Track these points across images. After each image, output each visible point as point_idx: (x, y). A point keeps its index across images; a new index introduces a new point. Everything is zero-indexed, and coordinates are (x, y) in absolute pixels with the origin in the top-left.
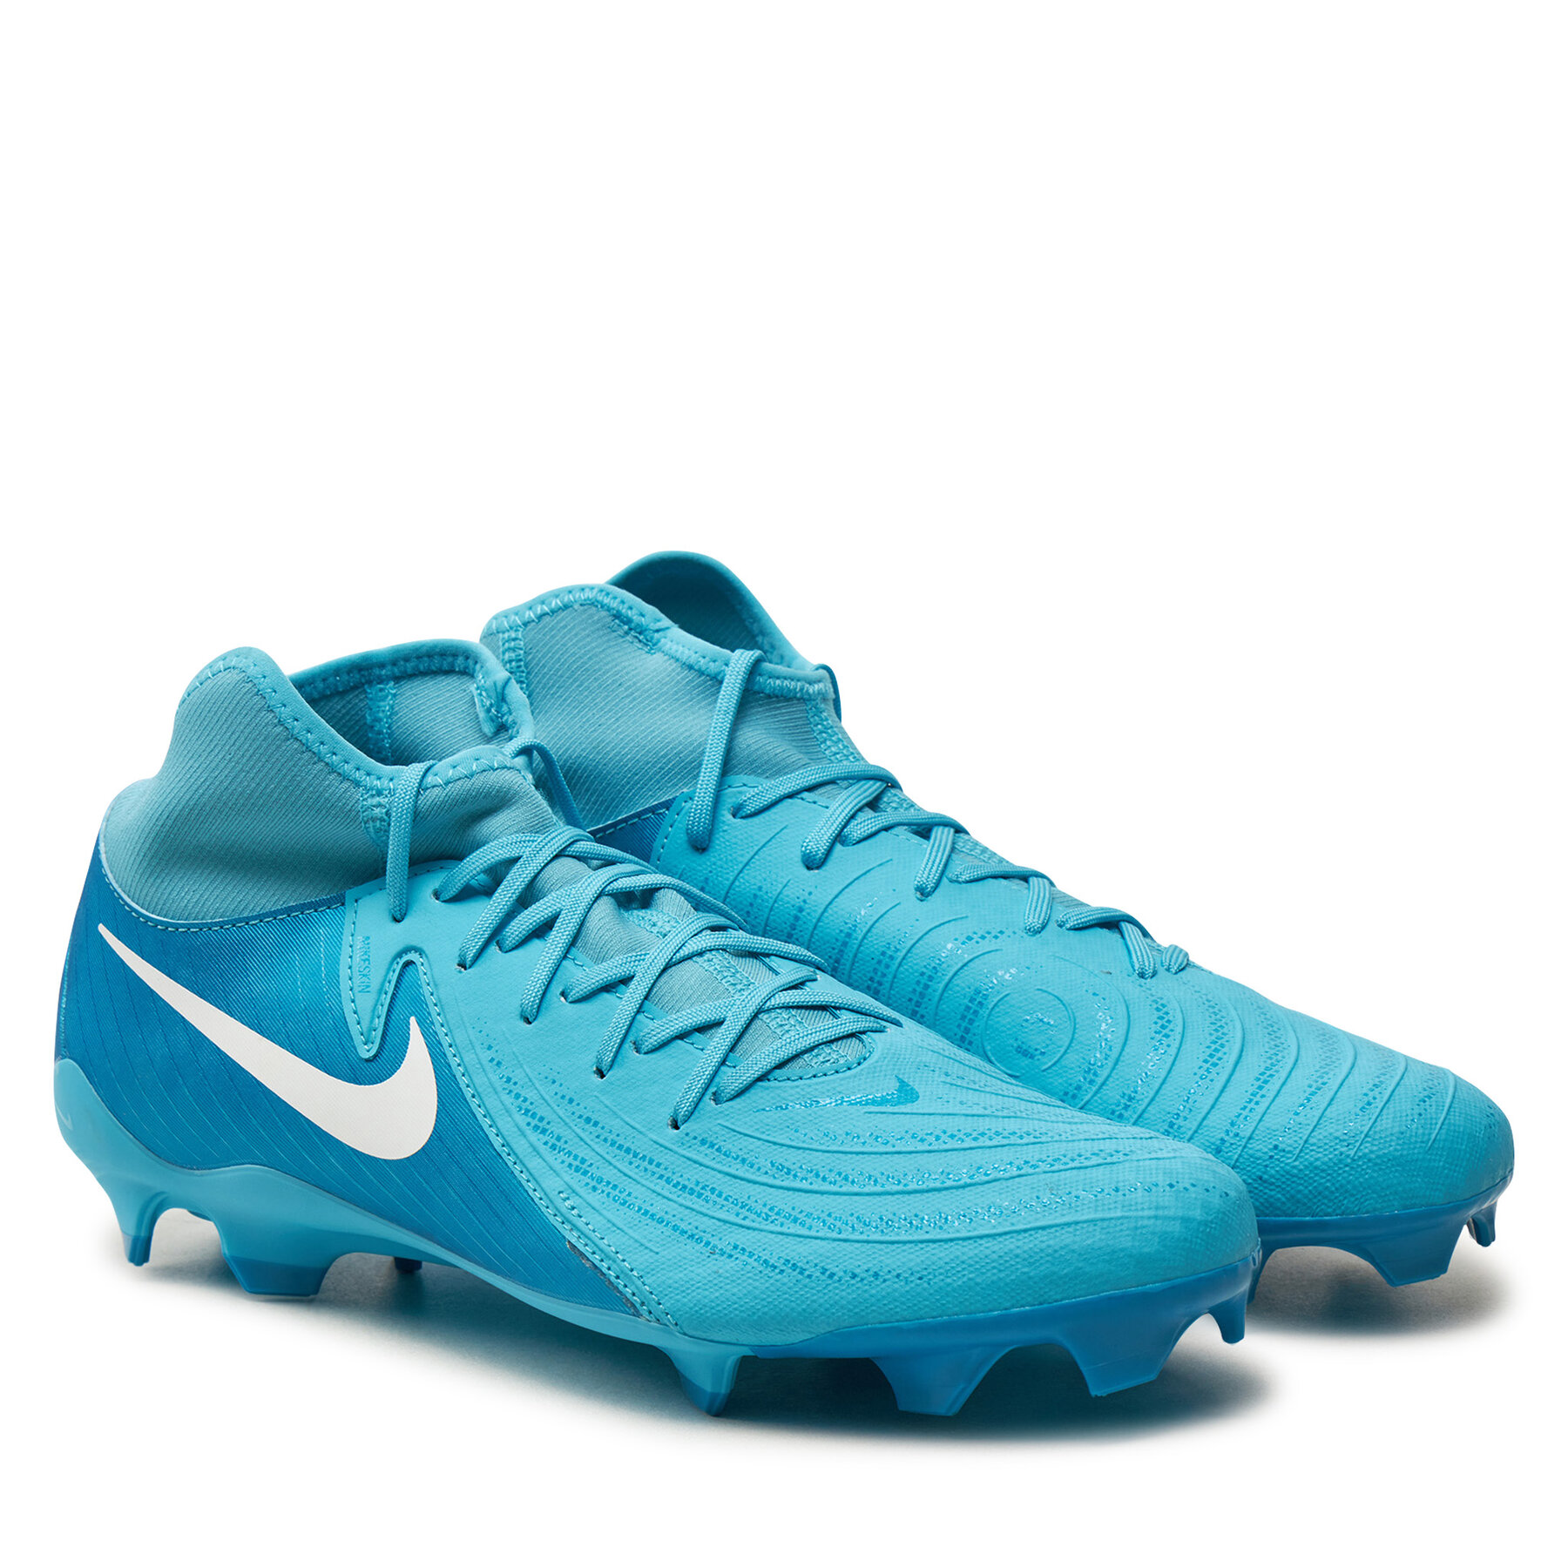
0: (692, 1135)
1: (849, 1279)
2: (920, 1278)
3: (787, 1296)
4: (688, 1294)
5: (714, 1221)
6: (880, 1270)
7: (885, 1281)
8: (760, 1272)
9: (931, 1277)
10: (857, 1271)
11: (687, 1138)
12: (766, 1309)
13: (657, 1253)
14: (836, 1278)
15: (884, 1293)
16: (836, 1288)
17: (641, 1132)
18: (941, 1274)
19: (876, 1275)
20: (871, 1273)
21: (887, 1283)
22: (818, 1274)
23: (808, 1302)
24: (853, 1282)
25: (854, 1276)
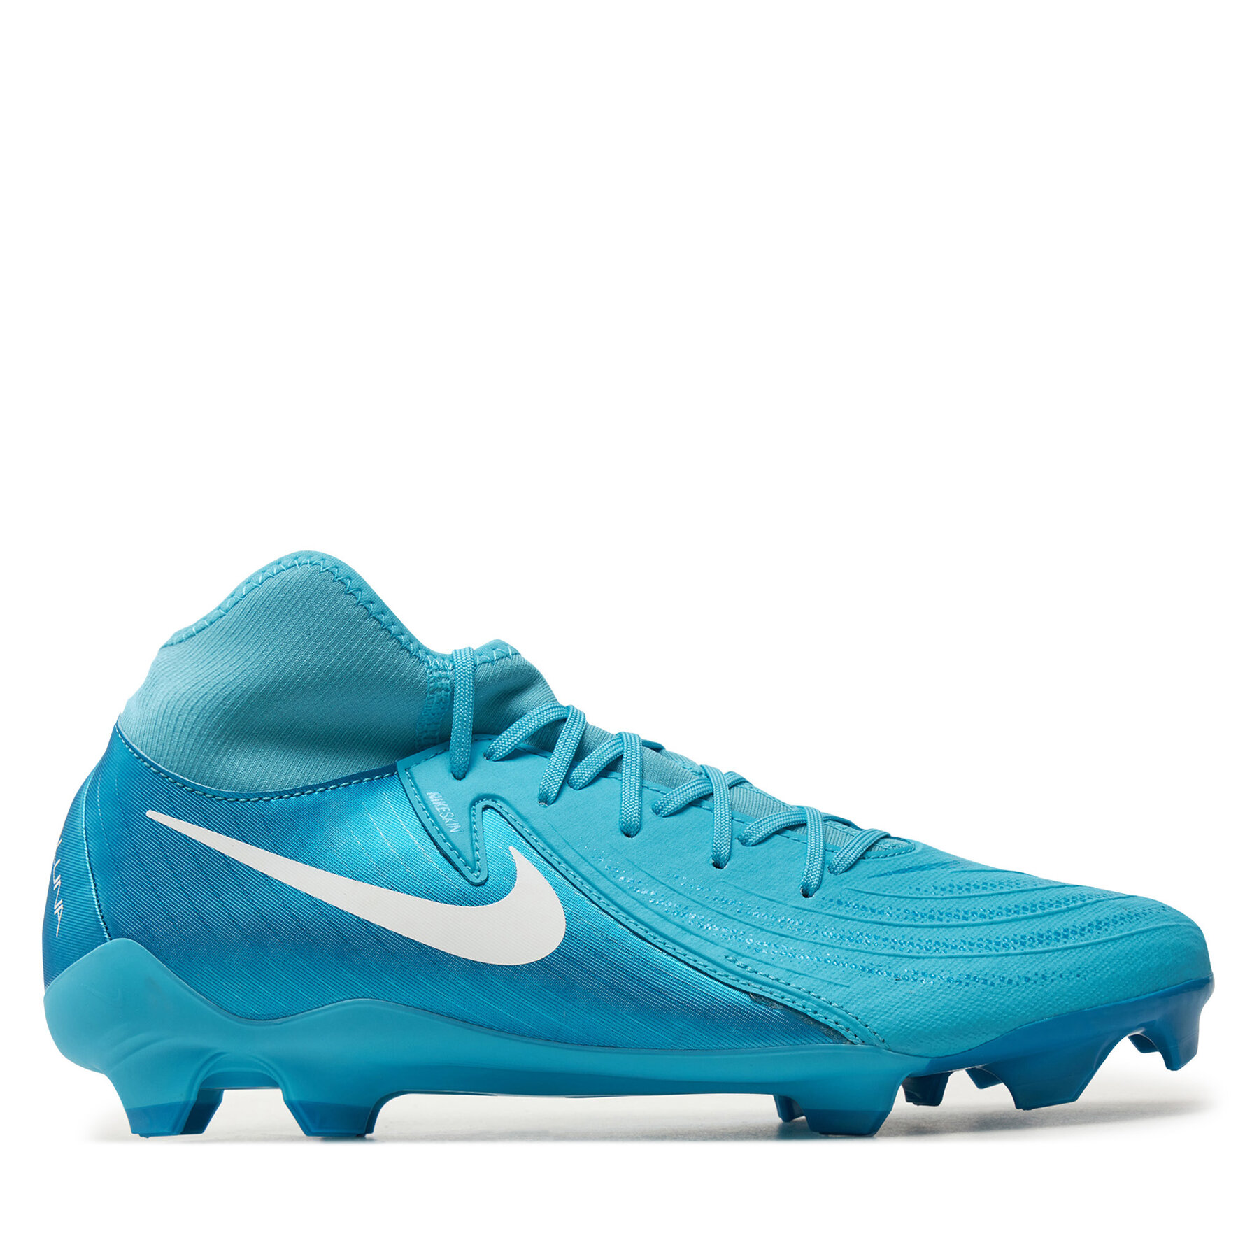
0: (827, 899)
1: (1024, 982)
2: (1078, 976)
3: (979, 1002)
4: (892, 1014)
5: (884, 957)
6: (1046, 973)
7: (1052, 981)
8: (949, 987)
9: (1085, 974)
10: (1029, 975)
11: (824, 902)
12: (963, 1016)
13: (848, 987)
14: (1014, 983)
15: (1055, 990)
16: (1017, 991)
17: (779, 903)
18: (1091, 971)
19: (1044, 977)
20: (1040, 975)
21: (1055, 982)
22: (999, 982)
23: (997, 1006)
24: (1029, 984)
25: (1028, 980)
